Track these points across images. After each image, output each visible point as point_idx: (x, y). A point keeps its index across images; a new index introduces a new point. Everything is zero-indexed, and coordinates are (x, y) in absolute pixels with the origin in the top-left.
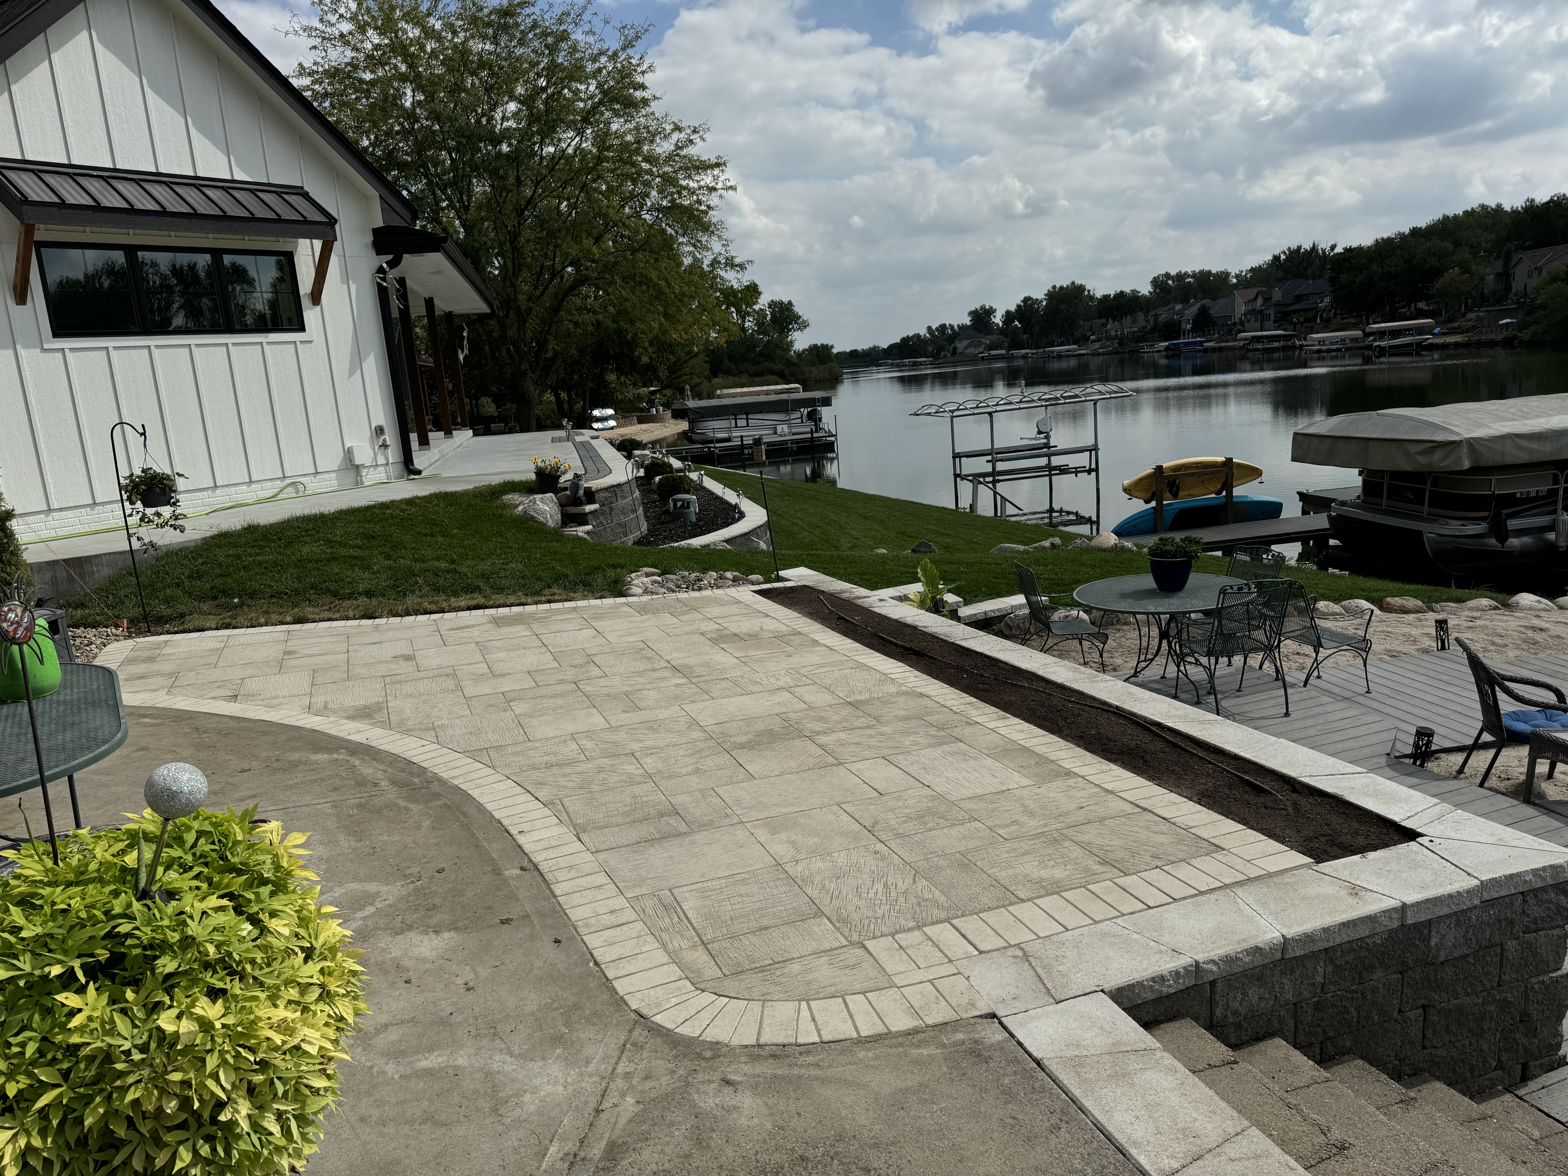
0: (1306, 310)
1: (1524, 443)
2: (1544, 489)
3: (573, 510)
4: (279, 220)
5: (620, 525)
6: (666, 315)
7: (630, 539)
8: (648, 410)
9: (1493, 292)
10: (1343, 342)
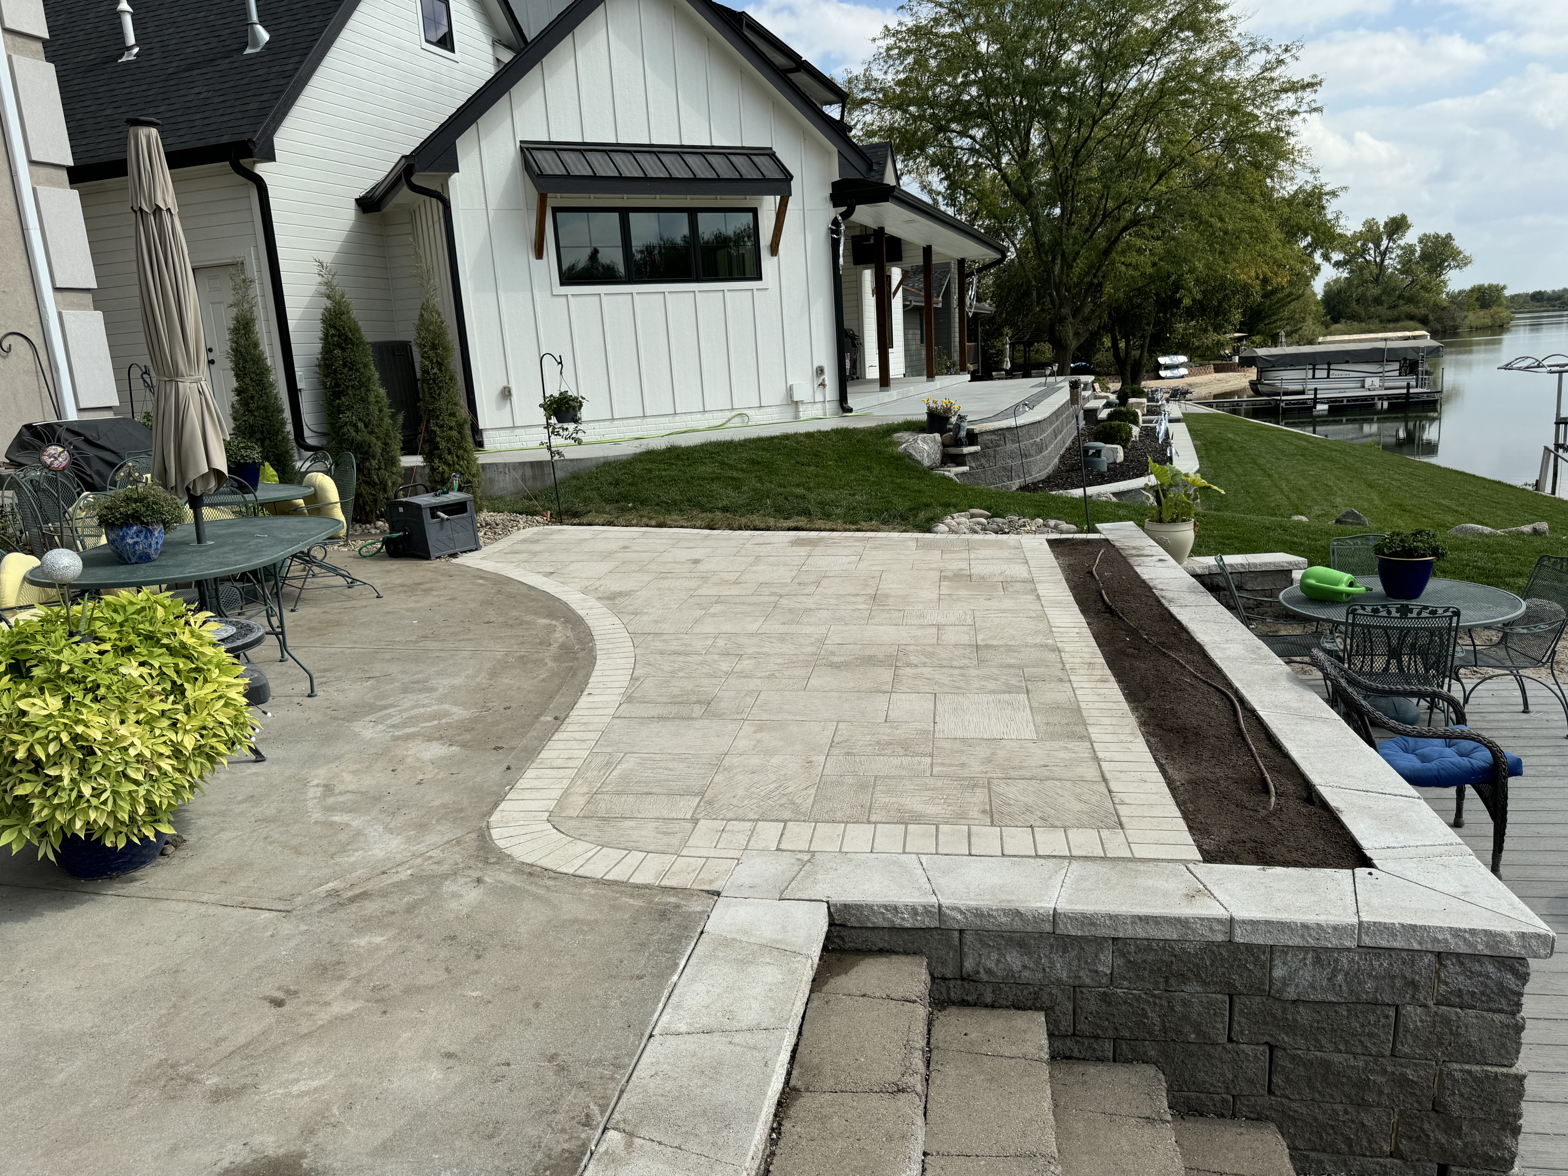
3: (953, 450)
4: (745, 180)
5: (1005, 469)
7: (1016, 484)
8: (1230, 358)
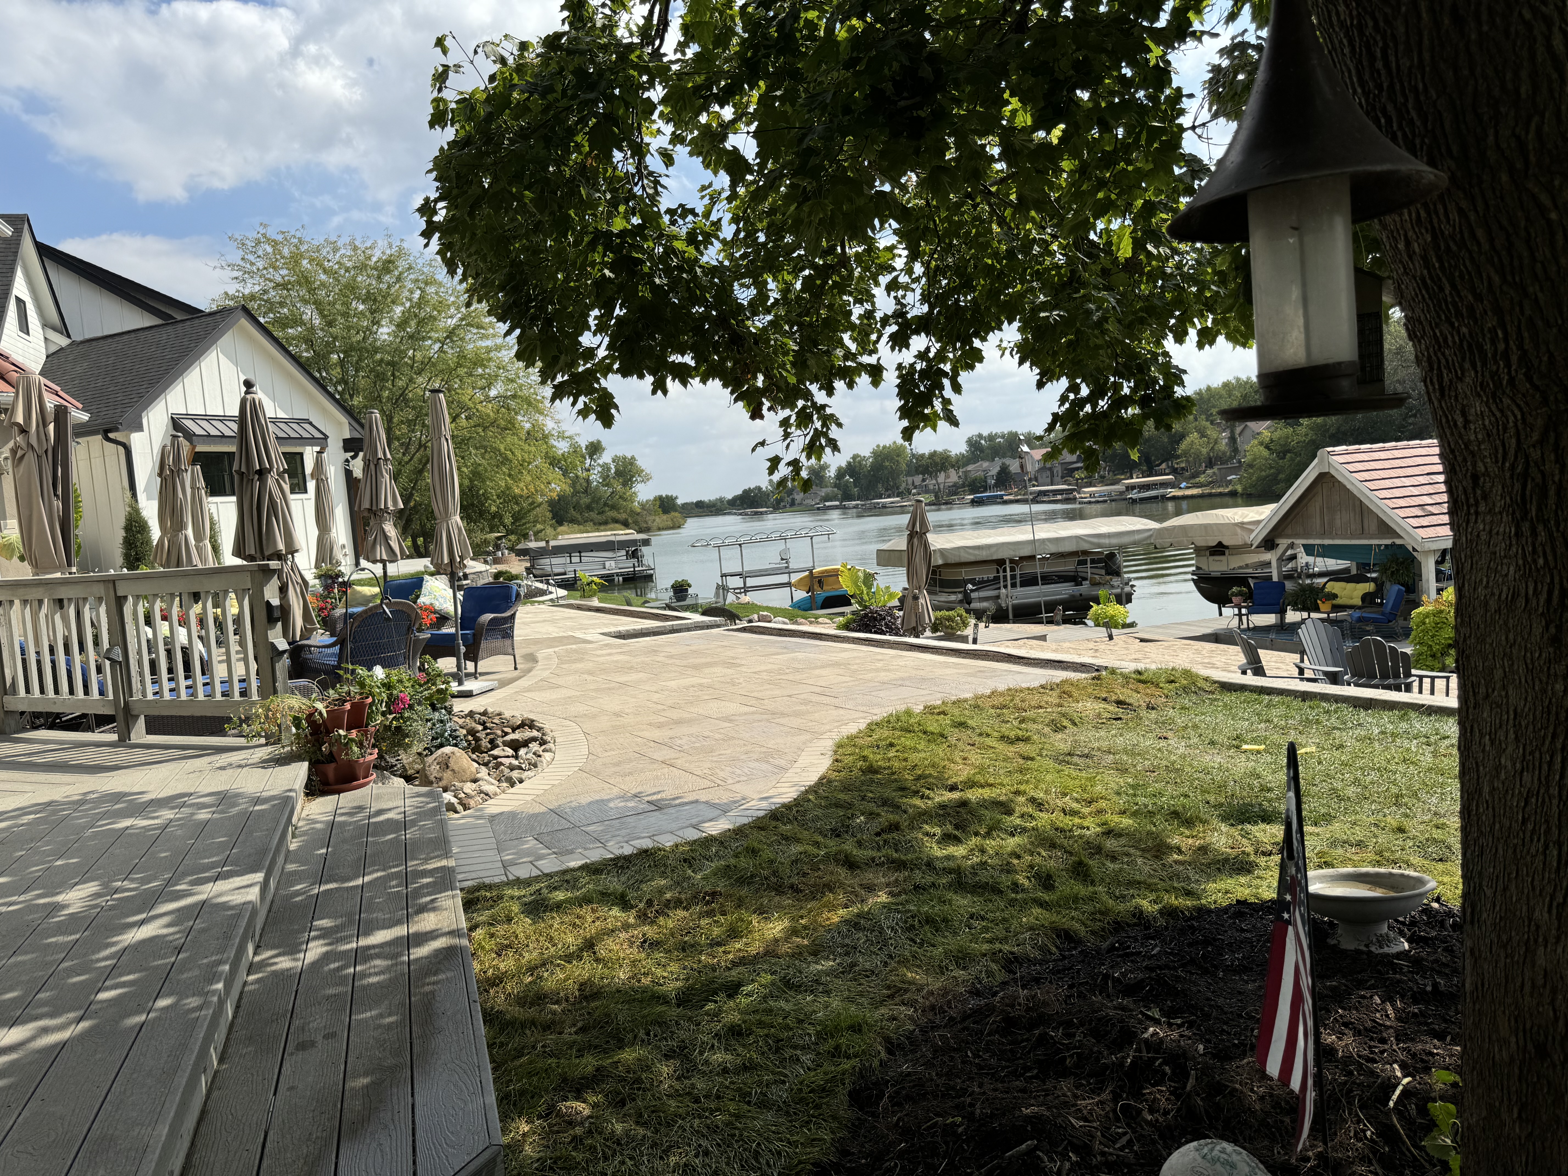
1: (971, 551)
2: (991, 576)
4: (302, 438)
6: (510, 476)
9: (1224, 453)
10: (1109, 495)
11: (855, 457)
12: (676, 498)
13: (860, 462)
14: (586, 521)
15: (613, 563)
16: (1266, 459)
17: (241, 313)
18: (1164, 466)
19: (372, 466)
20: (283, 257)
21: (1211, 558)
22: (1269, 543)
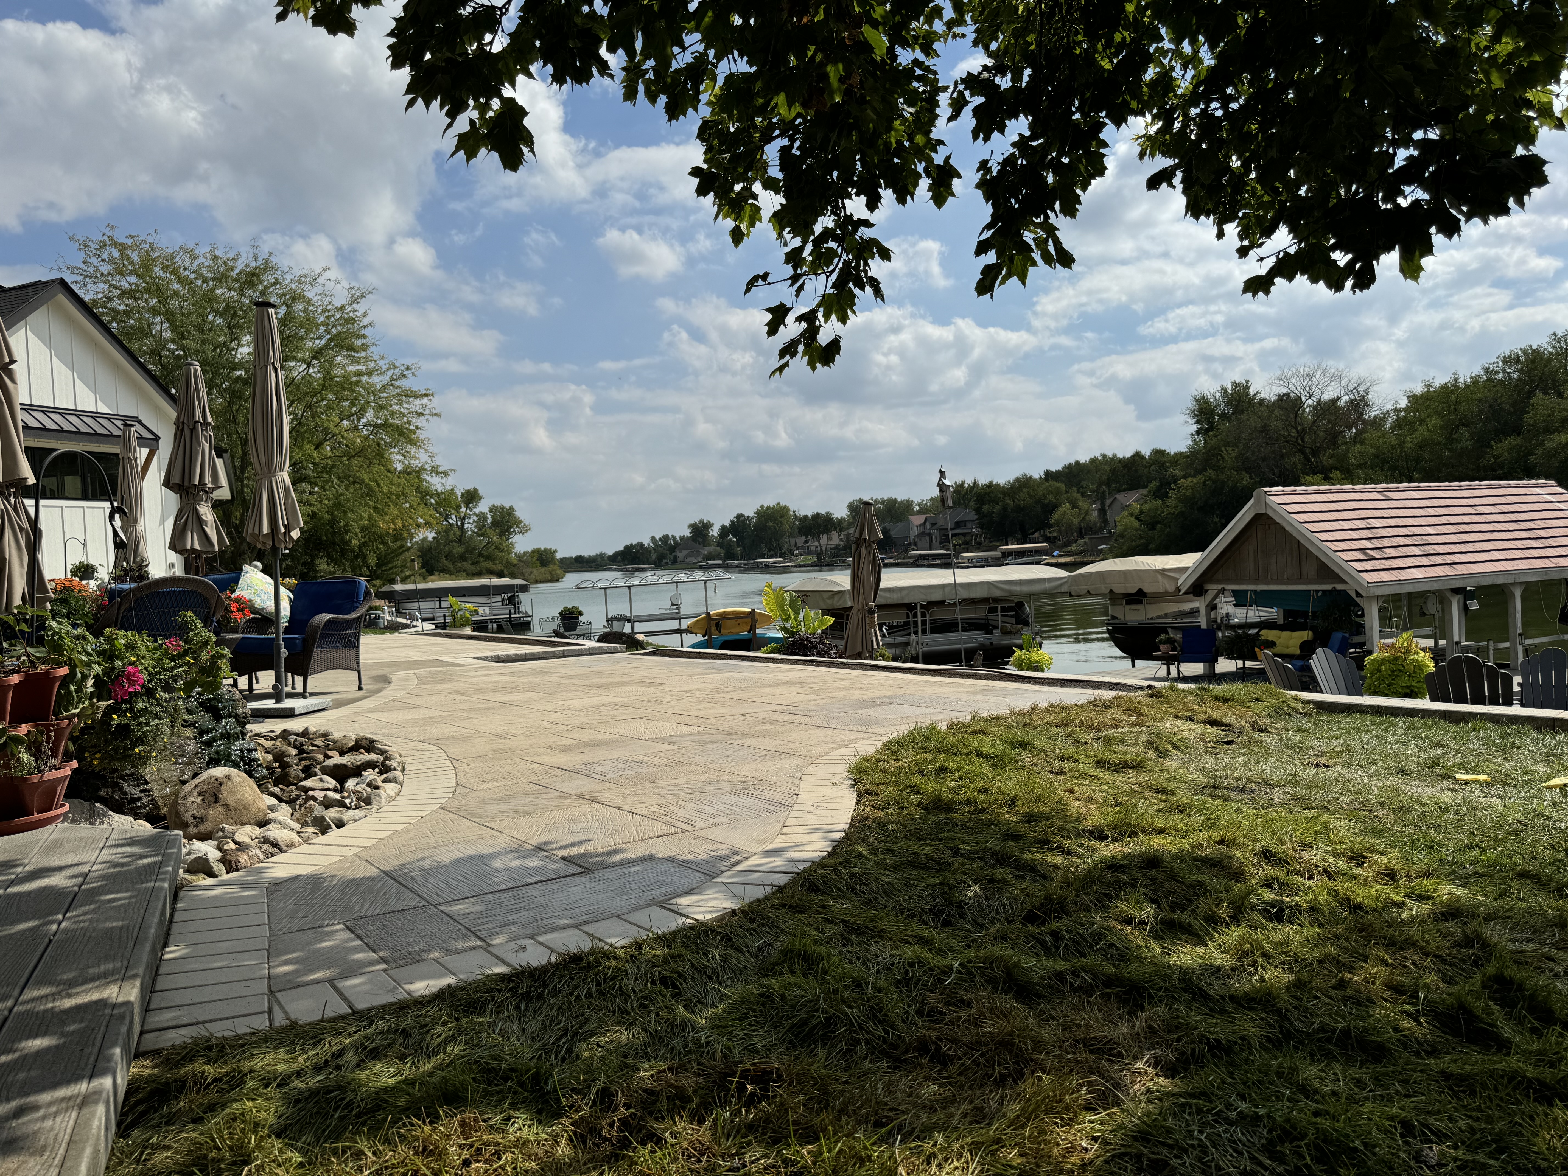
0: (964, 535)
2: (901, 621)
6: (375, 508)
9: (1095, 524)
10: (987, 559)
11: (739, 516)
12: (555, 551)
13: (743, 521)
14: (459, 571)
15: (487, 609)
16: (1137, 530)
17: (59, 287)
18: (1036, 535)
19: (187, 432)
20: (131, 263)
21: (1128, 607)
22: (1197, 589)
